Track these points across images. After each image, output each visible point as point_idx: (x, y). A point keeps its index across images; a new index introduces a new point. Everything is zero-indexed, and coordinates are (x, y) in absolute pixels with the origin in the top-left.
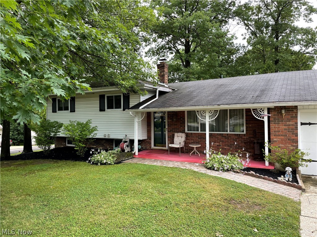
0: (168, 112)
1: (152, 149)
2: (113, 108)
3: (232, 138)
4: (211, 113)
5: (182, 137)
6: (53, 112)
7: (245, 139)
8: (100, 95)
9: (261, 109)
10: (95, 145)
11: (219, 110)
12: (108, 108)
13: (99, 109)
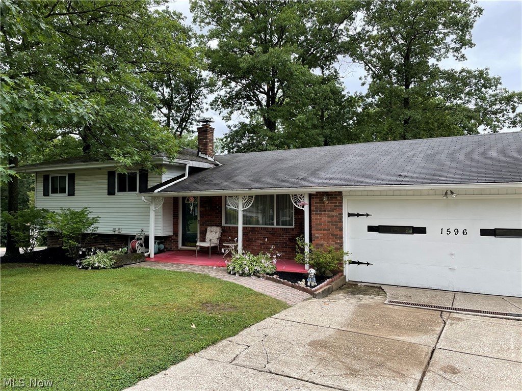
0: (200, 197)
1: (179, 250)
2: (126, 191)
3: (278, 234)
4: (245, 199)
5: (216, 232)
6: (44, 195)
7: (293, 234)
8: (109, 172)
9: (302, 195)
10: (103, 245)
11: (254, 195)
12: (119, 191)
13: (107, 191)
